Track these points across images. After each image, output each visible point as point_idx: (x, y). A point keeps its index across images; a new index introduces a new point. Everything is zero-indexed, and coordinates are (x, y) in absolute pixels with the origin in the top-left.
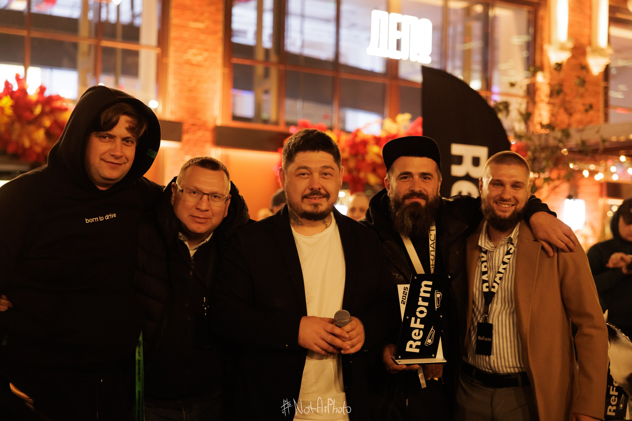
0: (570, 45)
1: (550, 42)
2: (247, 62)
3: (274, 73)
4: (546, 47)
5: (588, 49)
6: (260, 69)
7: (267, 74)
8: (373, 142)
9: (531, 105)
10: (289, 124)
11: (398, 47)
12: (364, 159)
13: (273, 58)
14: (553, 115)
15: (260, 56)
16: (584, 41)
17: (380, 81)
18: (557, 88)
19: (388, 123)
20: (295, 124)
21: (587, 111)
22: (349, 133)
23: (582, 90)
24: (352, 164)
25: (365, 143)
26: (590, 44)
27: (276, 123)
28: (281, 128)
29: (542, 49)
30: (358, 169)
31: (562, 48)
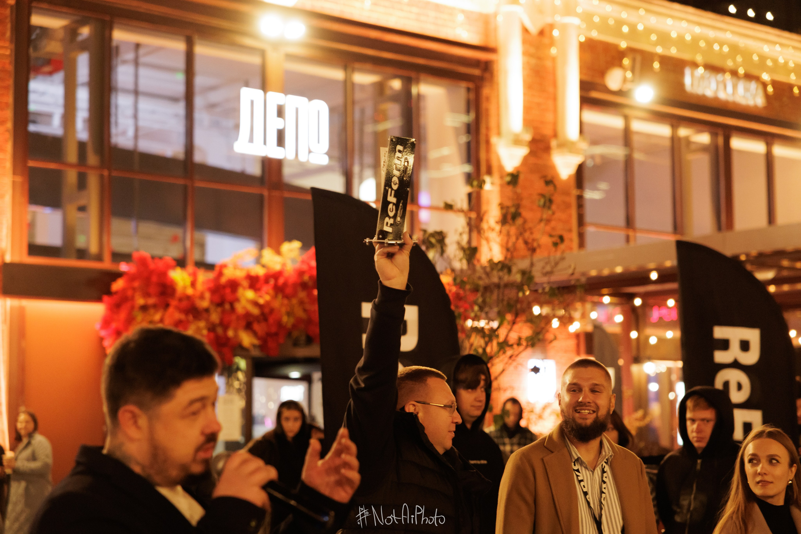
0: (528, 137)
1: (499, 134)
2: (52, 166)
3: (93, 182)
4: (494, 140)
5: (554, 143)
6: (71, 176)
7: (82, 184)
8: (245, 283)
9: (475, 235)
10: (118, 257)
11: (281, 141)
12: (233, 309)
13: (92, 159)
14: (508, 250)
15: (72, 156)
16: (548, 131)
17: (254, 190)
18: (512, 210)
19: (268, 255)
20: (126, 257)
21: (555, 244)
22: (210, 267)
23: (546, 214)
24: (215, 317)
25: (234, 285)
26: (555, 135)
27: (99, 258)
28: (107, 265)
29: (488, 142)
30: (225, 326)
31: (517, 142)
